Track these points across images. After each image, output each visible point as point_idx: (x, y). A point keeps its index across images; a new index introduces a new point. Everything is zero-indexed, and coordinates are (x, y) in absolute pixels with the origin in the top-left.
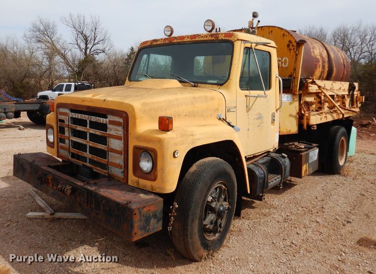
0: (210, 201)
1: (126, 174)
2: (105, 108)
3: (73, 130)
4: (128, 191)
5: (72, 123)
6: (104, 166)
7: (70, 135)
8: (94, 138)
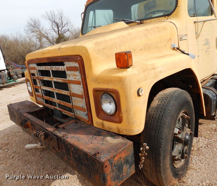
0: (177, 133)
1: (90, 116)
2: (61, 56)
3: (42, 81)
4: (95, 135)
5: (40, 74)
6: (70, 110)
7: (41, 85)
8: (59, 85)
